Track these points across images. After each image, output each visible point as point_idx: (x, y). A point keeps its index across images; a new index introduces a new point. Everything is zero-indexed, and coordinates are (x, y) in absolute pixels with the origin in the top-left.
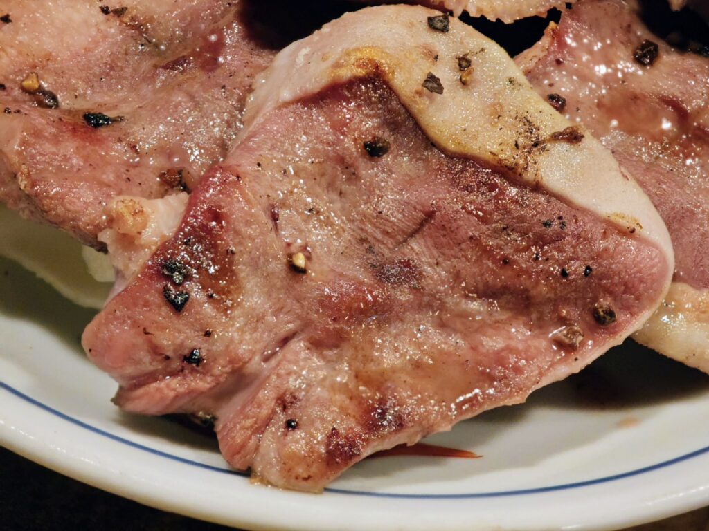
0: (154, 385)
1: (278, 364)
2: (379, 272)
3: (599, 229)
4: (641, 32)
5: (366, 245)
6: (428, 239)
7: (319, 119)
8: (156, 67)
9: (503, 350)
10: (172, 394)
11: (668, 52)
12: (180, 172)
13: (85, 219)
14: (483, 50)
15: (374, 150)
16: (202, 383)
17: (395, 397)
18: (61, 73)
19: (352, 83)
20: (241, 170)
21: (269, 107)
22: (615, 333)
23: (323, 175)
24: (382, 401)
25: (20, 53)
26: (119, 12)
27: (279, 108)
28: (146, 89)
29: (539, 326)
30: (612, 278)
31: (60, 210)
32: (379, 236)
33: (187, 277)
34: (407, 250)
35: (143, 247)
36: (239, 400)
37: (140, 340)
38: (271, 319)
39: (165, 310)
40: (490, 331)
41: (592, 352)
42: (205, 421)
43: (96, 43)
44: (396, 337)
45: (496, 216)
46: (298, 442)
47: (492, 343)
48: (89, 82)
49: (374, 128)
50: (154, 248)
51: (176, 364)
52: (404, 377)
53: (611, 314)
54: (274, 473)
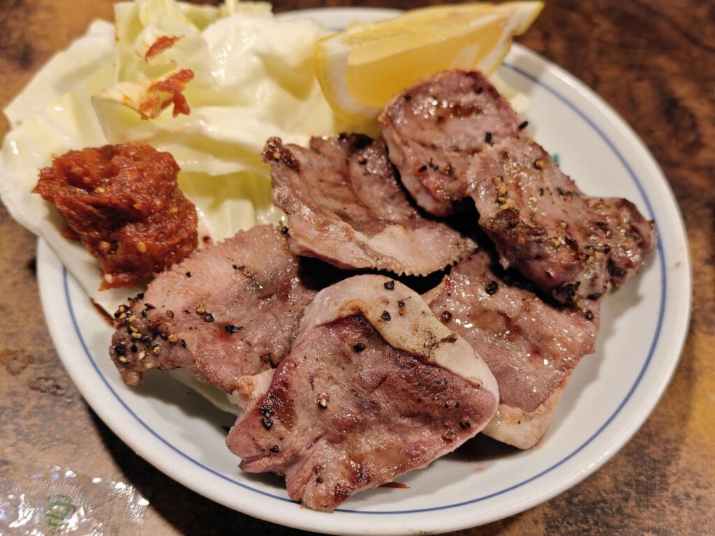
0: (258, 462)
1: (313, 452)
2: (360, 407)
3: (463, 384)
4: (491, 277)
5: (355, 393)
6: (383, 391)
7: (333, 334)
8: (259, 298)
9: (418, 442)
10: (266, 466)
11: (503, 287)
12: (269, 355)
13: (227, 382)
14: (410, 297)
15: (358, 349)
16: (279, 461)
17: (367, 468)
18: (214, 303)
19: (348, 318)
20: (297, 361)
21: (311, 326)
22: (471, 432)
23: (335, 360)
24: (361, 469)
25: (196, 293)
26: (242, 268)
27: (315, 328)
28: (254, 310)
29: (435, 429)
30: (469, 408)
31: (215, 379)
32: (361, 389)
33: (272, 414)
34: (372, 395)
35: (252, 399)
36: (296, 467)
37: (251, 443)
38: (310, 429)
39: (263, 429)
40: (412, 432)
41: (459, 442)
42: (281, 477)
43: (231, 286)
44: (368, 437)
45: (415, 379)
46: (322, 489)
47: (413, 438)
48: (227, 306)
49: (359, 338)
50: (257, 400)
51: (266, 453)
52: (371, 457)
53: (468, 424)
54: (311, 504)
